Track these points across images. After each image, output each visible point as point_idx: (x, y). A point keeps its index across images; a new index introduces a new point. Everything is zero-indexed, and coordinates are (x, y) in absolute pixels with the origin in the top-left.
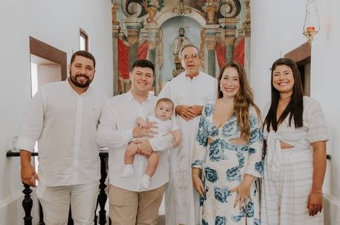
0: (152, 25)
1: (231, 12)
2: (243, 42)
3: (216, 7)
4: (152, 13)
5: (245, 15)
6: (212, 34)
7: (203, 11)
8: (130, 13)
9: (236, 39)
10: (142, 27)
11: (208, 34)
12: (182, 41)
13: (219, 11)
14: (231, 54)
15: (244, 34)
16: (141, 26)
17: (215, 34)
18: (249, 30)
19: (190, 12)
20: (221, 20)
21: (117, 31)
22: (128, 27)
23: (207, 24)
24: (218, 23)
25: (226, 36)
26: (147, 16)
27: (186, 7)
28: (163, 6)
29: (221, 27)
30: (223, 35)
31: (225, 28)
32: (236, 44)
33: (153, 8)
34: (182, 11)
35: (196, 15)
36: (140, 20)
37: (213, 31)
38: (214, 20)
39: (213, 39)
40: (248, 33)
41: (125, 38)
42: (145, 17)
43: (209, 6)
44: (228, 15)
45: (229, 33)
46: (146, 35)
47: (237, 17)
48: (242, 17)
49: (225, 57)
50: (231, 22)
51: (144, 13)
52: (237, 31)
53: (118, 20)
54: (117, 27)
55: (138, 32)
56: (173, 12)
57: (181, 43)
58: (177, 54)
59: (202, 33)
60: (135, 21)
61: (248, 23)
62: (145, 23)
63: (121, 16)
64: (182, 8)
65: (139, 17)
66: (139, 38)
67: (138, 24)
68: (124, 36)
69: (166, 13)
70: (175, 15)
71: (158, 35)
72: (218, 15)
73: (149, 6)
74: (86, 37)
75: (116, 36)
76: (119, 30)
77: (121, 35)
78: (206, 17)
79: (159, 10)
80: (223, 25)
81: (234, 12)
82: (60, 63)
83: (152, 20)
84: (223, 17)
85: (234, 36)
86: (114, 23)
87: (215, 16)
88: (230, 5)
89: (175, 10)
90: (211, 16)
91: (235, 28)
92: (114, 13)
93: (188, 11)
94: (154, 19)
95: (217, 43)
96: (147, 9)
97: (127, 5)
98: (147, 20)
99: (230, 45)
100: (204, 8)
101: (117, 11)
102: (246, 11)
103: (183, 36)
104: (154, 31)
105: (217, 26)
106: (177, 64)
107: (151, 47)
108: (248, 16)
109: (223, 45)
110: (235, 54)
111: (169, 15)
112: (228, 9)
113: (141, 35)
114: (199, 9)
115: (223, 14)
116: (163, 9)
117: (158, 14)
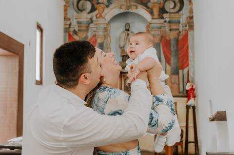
0: (101, 21)
1: (174, 7)
2: (186, 35)
3: (160, 4)
4: (101, 10)
5: (188, 10)
6: (157, 28)
7: (148, 8)
8: (80, 10)
9: (180, 32)
10: (92, 22)
11: (153, 28)
12: (128, 35)
13: (164, 6)
14: (176, 47)
15: (187, 27)
16: (90, 21)
17: (160, 28)
18: (192, 24)
19: (137, 8)
20: (165, 15)
21: (68, 26)
22: (79, 23)
23: (152, 19)
24: (162, 18)
25: (170, 30)
26: (97, 12)
27: (132, 3)
28: (111, 3)
29: (165, 21)
30: (167, 29)
31: (169, 22)
32: (180, 37)
33: (101, 5)
34: (129, 7)
35: (142, 11)
36: (89, 16)
37: (159, 25)
38: (159, 15)
39: (157, 32)
40: (191, 27)
41: (75, 32)
42: (94, 13)
43: (154, 3)
44: (172, 11)
45: (174, 27)
46: (95, 29)
47: (181, 13)
48: (185, 12)
49: (170, 49)
50: (175, 17)
51: (93, 9)
52: (180, 25)
53: (69, 16)
54: (68, 22)
55: (88, 27)
56: (121, 8)
57: (127, 37)
58: (124, 47)
59: (148, 27)
60: (85, 17)
61: (191, 18)
62: (94, 19)
63: (72, 13)
64: (128, 5)
65: (89, 13)
66: (88, 33)
67: (88, 19)
68: (75, 31)
69: (114, 10)
70: (122, 11)
71: (106, 30)
72: (163, 11)
73: (98, 3)
74: (41, 31)
75: (66, 30)
76: (70, 25)
77: (72, 30)
78: (152, 13)
79: (107, 6)
80: (167, 20)
81: (177, 8)
82: (18, 55)
83: (101, 16)
84: (167, 12)
85: (178, 29)
86: (66, 19)
87: (159, 12)
88: (174, 2)
89: (122, 7)
90: (156, 11)
91: (179, 22)
92: (65, 10)
93: (135, 7)
94: (103, 15)
95: (162, 37)
96: (96, 6)
97: (78, 3)
98: (96, 16)
99: (174, 39)
100: (150, 5)
101: (68, 8)
102: (189, 6)
103: (128, 30)
104: (103, 26)
105: (162, 21)
106: (123, 56)
107: (99, 41)
108: (191, 11)
109: (168, 38)
110: (179, 46)
111: (117, 11)
112: (172, 5)
113: (90, 30)
114: (145, 5)
115: (167, 9)
116: (111, 6)
117: (107, 10)
